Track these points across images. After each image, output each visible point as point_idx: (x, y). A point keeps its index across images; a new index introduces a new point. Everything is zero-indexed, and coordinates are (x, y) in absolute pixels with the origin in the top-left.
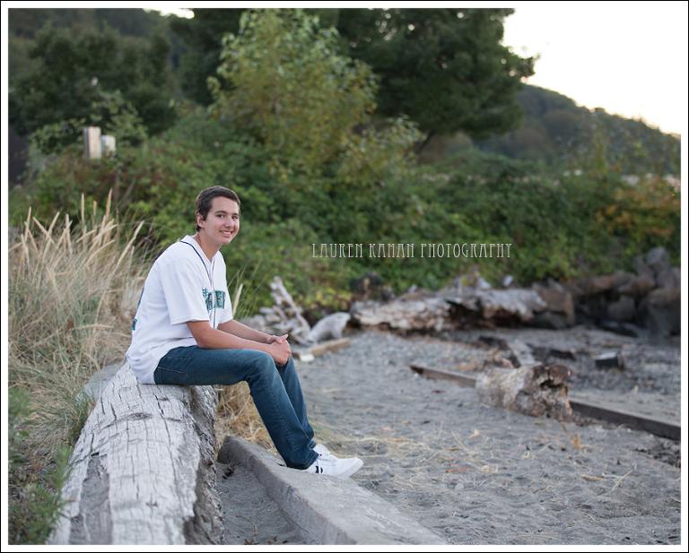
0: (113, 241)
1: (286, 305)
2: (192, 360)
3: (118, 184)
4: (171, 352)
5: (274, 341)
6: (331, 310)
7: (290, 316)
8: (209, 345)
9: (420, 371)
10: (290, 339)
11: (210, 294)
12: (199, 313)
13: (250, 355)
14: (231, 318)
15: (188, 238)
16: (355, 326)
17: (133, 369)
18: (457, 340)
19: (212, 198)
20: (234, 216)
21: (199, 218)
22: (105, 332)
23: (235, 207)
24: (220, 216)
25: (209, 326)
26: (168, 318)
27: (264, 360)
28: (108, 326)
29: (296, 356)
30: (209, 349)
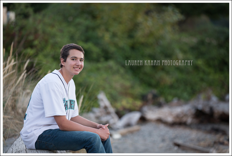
0: (14, 71)
1: (106, 108)
2: (56, 136)
3: (16, 39)
4: (45, 132)
5: (101, 127)
6: (130, 111)
7: (108, 113)
8: (65, 129)
9: (178, 145)
10: (109, 127)
11: (67, 102)
12: (61, 111)
13: (88, 135)
14: (78, 114)
15: (56, 71)
16: (143, 120)
17: (24, 141)
18: (199, 129)
19: (69, 50)
20: (81, 60)
21: (62, 61)
22: (8, 120)
23: (81, 55)
24: (73, 59)
25: (66, 119)
26: (44, 114)
27: (95, 137)
28: (10, 117)
29: (111, 135)
30: (66, 131)
